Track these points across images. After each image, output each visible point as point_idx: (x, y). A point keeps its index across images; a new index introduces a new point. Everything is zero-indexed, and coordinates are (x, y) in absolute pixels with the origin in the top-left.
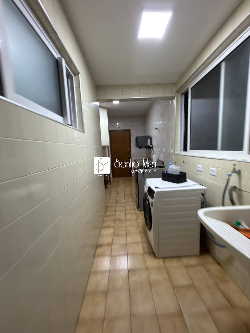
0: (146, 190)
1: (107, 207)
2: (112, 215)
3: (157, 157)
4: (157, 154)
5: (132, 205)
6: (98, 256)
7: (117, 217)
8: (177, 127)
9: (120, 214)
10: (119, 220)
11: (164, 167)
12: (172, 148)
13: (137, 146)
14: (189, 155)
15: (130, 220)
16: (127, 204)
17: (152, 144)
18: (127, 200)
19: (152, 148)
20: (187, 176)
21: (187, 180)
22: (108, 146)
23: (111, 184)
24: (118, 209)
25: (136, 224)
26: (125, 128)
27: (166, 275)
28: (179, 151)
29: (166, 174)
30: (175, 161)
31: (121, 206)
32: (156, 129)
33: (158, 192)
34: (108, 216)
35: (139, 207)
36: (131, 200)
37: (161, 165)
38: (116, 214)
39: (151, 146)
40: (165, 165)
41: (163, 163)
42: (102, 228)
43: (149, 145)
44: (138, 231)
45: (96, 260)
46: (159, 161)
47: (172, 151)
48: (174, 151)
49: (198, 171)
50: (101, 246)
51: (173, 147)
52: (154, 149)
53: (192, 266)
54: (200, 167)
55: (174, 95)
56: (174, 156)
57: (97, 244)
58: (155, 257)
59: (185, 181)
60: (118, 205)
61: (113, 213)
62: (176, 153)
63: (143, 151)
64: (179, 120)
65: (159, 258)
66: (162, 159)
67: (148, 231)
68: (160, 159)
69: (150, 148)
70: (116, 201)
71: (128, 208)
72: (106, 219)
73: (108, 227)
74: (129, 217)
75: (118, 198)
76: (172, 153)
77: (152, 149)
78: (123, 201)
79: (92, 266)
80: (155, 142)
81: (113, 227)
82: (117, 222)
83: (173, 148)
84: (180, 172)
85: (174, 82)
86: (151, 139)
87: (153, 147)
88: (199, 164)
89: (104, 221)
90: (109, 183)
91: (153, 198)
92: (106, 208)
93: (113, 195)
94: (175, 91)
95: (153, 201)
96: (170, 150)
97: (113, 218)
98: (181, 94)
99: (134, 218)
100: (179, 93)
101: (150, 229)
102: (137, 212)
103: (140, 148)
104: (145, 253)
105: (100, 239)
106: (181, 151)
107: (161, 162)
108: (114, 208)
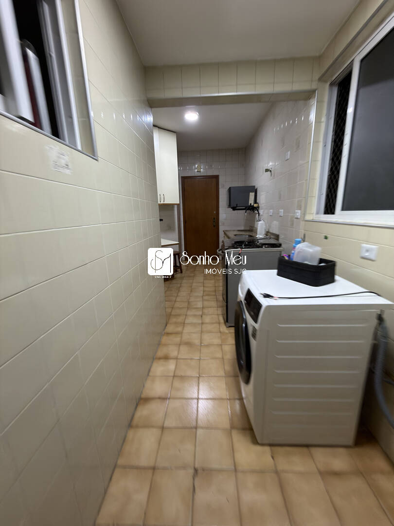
0: (242, 295)
1: (169, 316)
2: (177, 333)
3: (266, 225)
4: (266, 221)
5: (214, 314)
6: (137, 427)
7: (185, 337)
8: (315, 161)
9: (190, 333)
10: (189, 344)
11: (280, 245)
12: (299, 208)
13: (229, 206)
14: (340, 220)
15: (208, 346)
16: (206, 311)
17: (258, 201)
18: (206, 303)
19: (257, 209)
20: (338, 269)
21: (337, 277)
22: (178, 205)
23: (181, 272)
24: (190, 320)
25: (219, 355)
26: (211, 173)
27: (277, 497)
28: (315, 212)
29: (287, 262)
30: (304, 235)
31: (195, 316)
32: (267, 170)
33: (269, 307)
34: (168, 334)
35: (227, 321)
36: (214, 304)
37: (273, 241)
38: (184, 331)
39: (255, 205)
40: (281, 241)
41: (277, 237)
42: (155, 358)
43: (252, 204)
44: (222, 373)
45: (131, 434)
46: (269, 234)
47: (298, 213)
48: (304, 214)
49: (363, 258)
50: (147, 400)
51: (303, 206)
52: (261, 212)
53: (336, 474)
54: (370, 249)
55: (314, 87)
56: (302, 223)
57: (140, 396)
58: (255, 441)
59: (332, 280)
60: (189, 313)
61: (180, 329)
62: (308, 217)
63: (241, 214)
64: (321, 145)
65: (262, 445)
66: (275, 231)
67: (243, 385)
68: (271, 231)
69: (253, 209)
70: (186, 305)
71: (207, 319)
72: (165, 339)
73: (166, 358)
74: (207, 338)
75: (192, 299)
76: (297, 218)
77: (258, 211)
78: (200, 305)
79: (120, 452)
80: (262, 199)
81: (176, 358)
82: (184, 349)
83: (303, 208)
84: (321, 261)
85: (317, 54)
86: (256, 192)
87: (258, 207)
88: (367, 242)
89: (159, 344)
90: (179, 270)
91: (256, 321)
92: (168, 318)
93: (184, 293)
94: (317, 76)
95: (257, 326)
96: (295, 213)
97: (177, 339)
98: (332, 85)
99: (217, 341)
100: (326, 82)
101: (247, 381)
102: (224, 328)
103: (234, 209)
104: (233, 427)
105: (148, 384)
106: (318, 213)
107: (272, 237)
108: (180, 319)
